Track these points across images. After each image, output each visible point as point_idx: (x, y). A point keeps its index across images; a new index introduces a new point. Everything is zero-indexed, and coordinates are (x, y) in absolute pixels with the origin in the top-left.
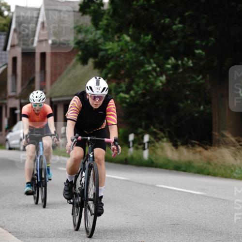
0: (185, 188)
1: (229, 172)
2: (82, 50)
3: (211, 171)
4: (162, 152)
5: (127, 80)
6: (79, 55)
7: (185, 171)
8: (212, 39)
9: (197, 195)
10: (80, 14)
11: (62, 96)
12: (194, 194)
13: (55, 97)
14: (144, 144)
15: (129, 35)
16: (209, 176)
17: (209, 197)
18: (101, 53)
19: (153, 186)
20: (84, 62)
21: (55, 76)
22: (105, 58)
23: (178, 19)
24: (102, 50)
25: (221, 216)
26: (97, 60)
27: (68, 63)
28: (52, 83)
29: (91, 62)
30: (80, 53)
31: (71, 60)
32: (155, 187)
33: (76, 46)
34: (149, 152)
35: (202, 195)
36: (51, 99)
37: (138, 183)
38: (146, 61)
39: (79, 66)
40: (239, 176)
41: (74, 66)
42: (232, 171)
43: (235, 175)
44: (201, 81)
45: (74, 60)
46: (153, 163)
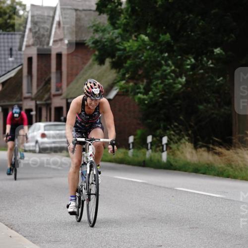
0: (204, 191)
2: (99, 50)
3: (231, 173)
5: (145, 81)
6: (95, 55)
7: (204, 174)
9: (217, 197)
10: (97, 13)
12: (214, 197)
13: (71, 98)
14: (163, 146)
15: (146, 35)
17: (229, 200)
18: (118, 53)
19: (171, 189)
20: (101, 62)
21: (72, 76)
22: (123, 58)
24: (119, 50)
26: (114, 60)
27: (84, 63)
28: (68, 84)
29: (108, 61)
30: (97, 53)
31: (88, 59)
32: (174, 189)
33: (94, 45)
34: (168, 154)
35: (222, 198)
36: (67, 100)
37: (156, 186)
39: (96, 66)
41: (91, 66)
45: (91, 61)
46: (171, 165)
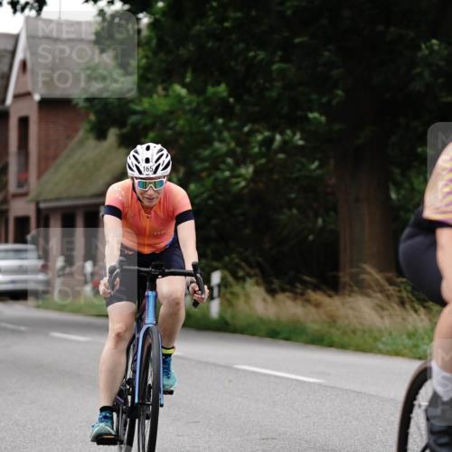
0: (288, 371)
1: (370, 341)
2: (98, 113)
3: (336, 339)
4: (246, 302)
5: (182, 169)
6: (89, 122)
7: (287, 339)
8: (340, 92)
9: (310, 383)
11: (58, 199)
12: (304, 382)
13: (45, 201)
14: (212, 288)
15: (184, 85)
16: (333, 349)
17: (332, 388)
18: (133, 119)
19: (228, 368)
20: (101, 135)
21: (46, 161)
22: (141, 127)
23: (279, 53)
24: (135, 113)
25: (354, 423)
26: (124, 131)
27: (69, 137)
28: (39, 176)
29: (113, 134)
30: (92, 117)
31: (76, 130)
32: (232, 368)
33: (87, 104)
34: (221, 304)
35: (320, 385)
36: (37, 203)
37: (200, 362)
38: (215, 134)
39: (92, 142)
40: (389, 348)
41: (81, 143)
42: (376, 339)
43: (381, 346)
44: (319, 172)
45: (81, 133)
46: (226, 323)
